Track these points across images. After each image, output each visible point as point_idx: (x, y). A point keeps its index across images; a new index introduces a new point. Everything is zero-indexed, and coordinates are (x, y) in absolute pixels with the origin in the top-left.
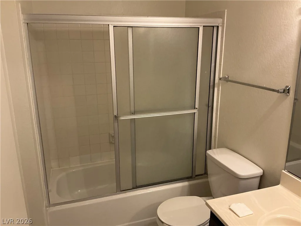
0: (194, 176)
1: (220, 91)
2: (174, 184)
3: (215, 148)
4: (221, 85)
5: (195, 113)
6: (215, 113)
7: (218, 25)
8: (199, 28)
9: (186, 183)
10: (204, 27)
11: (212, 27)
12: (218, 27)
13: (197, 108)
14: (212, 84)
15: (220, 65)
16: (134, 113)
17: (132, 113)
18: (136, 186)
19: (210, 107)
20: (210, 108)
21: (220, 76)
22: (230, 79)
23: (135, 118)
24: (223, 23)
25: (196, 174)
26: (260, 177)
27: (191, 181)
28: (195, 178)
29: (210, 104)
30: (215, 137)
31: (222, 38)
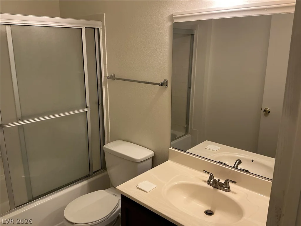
0: (91, 173)
1: (108, 89)
2: (73, 186)
3: (108, 143)
4: (108, 83)
5: (87, 111)
6: (105, 109)
7: (99, 27)
8: (81, 29)
9: (85, 182)
10: (86, 28)
11: (93, 29)
12: (98, 29)
13: (88, 107)
14: (99, 83)
15: (105, 64)
16: (21, 119)
17: (20, 119)
18: (33, 198)
19: (100, 104)
20: (100, 106)
21: (106, 75)
22: (115, 77)
23: (23, 124)
24: (103, 26)
25: (94, 171)
26: (152, 158)
27: (90, 178)
28: (93, 175)
29: (100, 102)
30: (108, 132)
31: (104, 39)
